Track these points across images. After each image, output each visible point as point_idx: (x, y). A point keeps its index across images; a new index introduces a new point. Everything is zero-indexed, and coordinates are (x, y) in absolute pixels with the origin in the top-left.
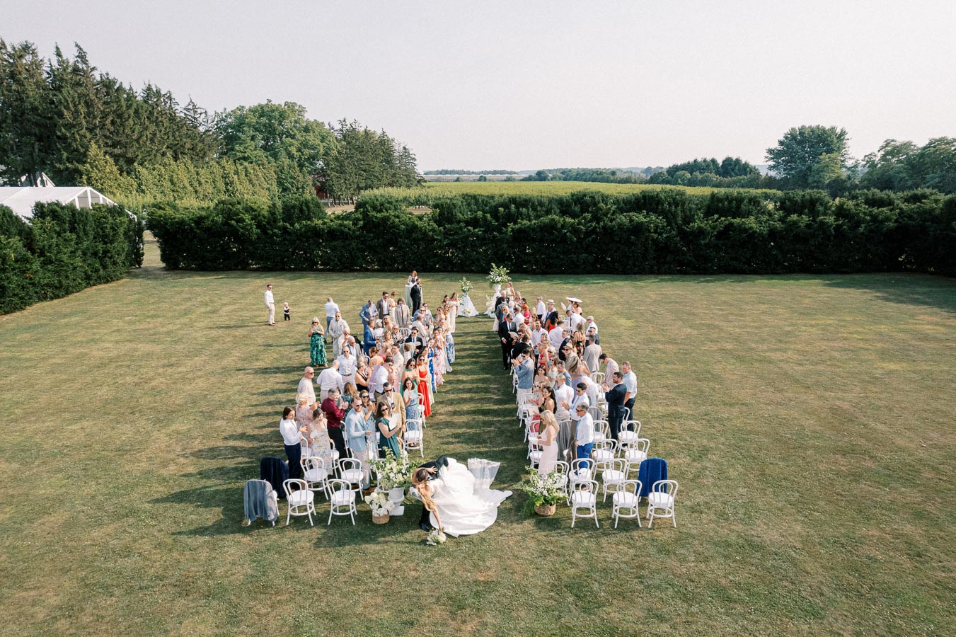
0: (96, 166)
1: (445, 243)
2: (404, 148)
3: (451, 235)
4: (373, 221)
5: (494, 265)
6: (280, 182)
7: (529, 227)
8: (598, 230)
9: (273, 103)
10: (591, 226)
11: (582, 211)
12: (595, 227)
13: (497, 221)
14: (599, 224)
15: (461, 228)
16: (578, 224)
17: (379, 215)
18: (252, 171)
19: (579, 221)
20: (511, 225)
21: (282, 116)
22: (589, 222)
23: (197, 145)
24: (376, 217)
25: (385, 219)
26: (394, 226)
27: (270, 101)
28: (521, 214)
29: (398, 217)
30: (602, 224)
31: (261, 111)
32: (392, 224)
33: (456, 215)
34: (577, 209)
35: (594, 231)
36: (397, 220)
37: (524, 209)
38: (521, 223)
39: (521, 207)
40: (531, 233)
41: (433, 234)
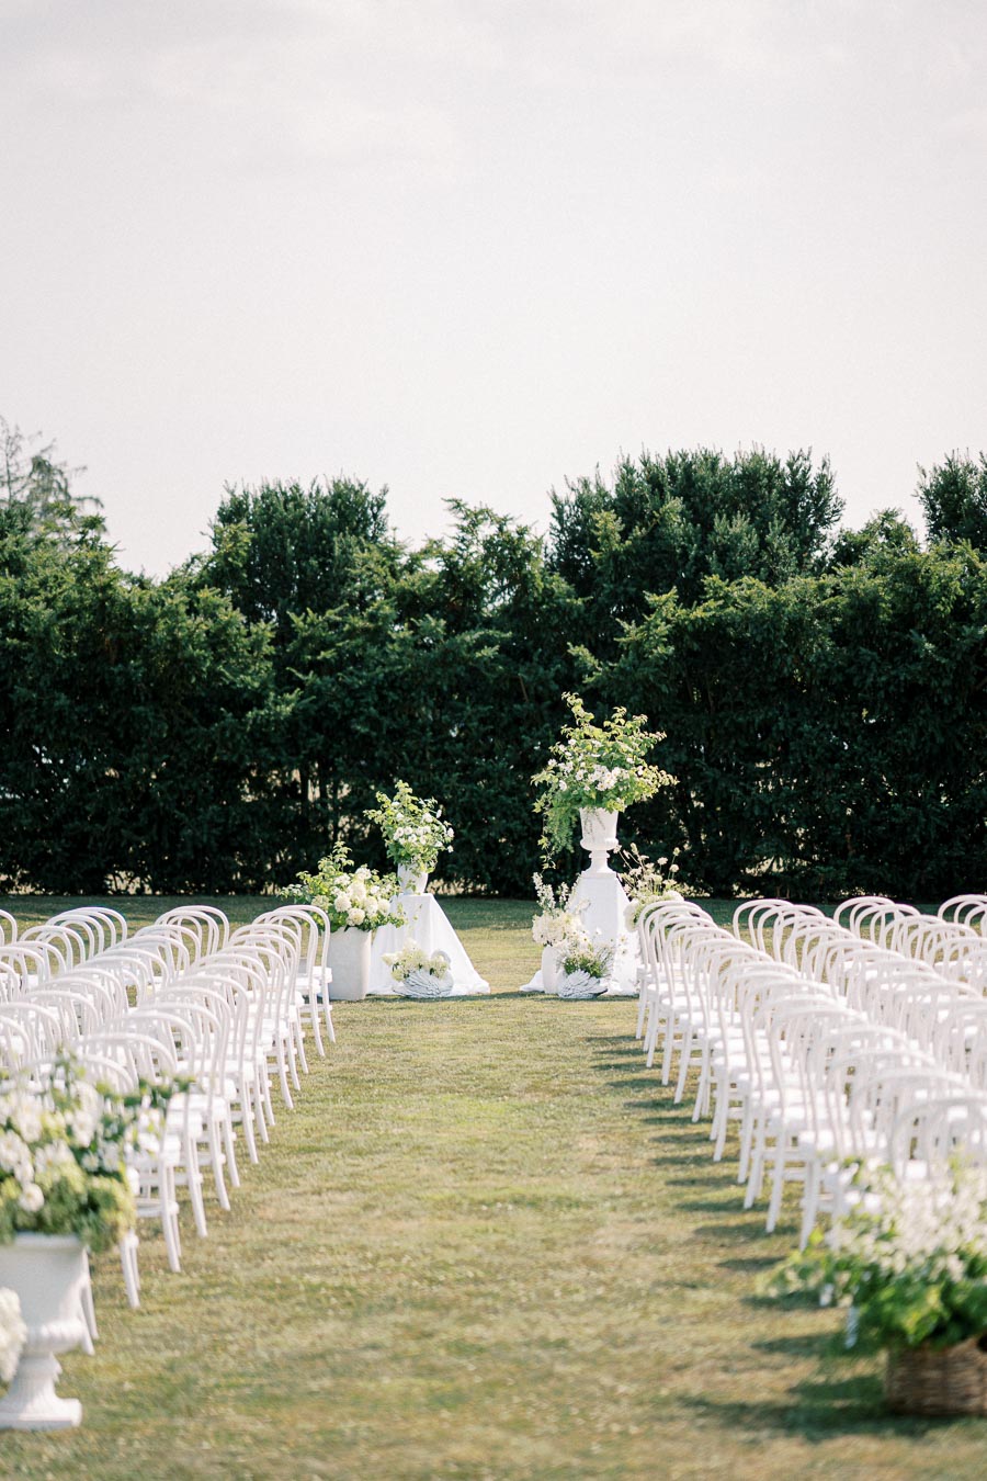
2: (39, 464)
5: (576, 704)
13: (581, 593)
15: (377, 635)
20: (665, 602)
28: (723, 553)
33: (350, 563)
37: (740, 524)
38: (726, 597)
39: (721, 517)
40: (780, 651)
41: (217, 660)
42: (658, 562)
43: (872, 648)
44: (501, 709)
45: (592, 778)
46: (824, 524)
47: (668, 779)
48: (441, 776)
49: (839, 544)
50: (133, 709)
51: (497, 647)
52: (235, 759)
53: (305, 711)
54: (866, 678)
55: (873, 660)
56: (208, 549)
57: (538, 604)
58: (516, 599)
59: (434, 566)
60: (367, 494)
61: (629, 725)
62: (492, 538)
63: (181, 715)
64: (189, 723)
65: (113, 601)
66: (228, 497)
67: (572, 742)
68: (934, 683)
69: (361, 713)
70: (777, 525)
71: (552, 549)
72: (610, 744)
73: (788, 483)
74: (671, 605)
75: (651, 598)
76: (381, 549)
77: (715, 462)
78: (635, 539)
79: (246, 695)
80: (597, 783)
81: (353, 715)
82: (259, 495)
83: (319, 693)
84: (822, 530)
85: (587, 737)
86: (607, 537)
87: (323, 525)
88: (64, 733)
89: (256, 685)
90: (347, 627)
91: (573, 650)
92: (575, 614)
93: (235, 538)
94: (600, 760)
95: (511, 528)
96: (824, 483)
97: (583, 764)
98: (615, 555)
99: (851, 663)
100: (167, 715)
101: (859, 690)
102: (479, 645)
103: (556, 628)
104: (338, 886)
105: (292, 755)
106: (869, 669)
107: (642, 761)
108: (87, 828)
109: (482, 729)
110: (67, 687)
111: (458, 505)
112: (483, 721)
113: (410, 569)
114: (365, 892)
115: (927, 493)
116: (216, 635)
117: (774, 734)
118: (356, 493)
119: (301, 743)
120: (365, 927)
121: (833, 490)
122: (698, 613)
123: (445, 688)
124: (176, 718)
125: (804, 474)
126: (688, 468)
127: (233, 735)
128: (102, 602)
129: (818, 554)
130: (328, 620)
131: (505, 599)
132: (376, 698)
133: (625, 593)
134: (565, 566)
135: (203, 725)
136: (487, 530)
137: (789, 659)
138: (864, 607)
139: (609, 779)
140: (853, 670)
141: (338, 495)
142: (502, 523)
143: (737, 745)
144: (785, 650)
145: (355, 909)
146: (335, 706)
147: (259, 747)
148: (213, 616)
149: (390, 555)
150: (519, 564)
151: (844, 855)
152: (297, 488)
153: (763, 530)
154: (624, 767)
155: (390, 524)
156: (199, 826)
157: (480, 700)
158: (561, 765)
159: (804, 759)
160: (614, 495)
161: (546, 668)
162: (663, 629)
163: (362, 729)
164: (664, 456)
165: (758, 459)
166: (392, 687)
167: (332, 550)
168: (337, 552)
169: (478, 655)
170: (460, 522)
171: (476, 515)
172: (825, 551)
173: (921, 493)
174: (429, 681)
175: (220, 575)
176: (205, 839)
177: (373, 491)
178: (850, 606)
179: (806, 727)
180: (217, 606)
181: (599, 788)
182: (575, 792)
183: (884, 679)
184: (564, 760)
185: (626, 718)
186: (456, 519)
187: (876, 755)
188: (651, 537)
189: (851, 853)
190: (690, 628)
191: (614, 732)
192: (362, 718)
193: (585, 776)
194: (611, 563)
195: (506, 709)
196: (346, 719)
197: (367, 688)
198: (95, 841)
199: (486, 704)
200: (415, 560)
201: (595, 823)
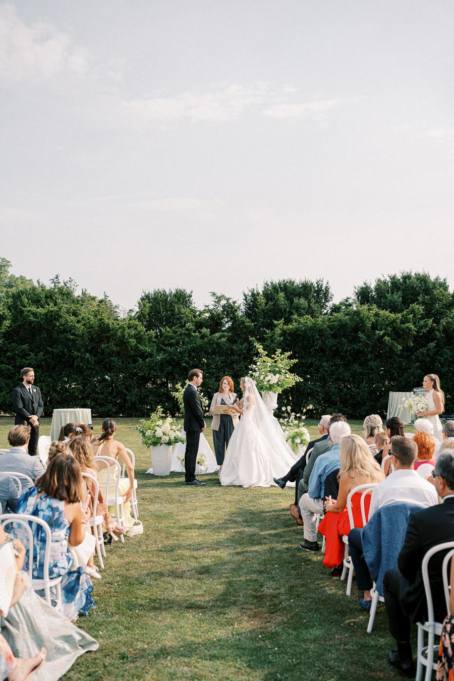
1: (159, 358)
3: (171, 345)
4: (31, 322)
5: (260, 347)
7: (311, 329)
8: (437, 333)
10: (426, 325)
11: (406, 302)
12: (432, 330)
13: (253, 321)
14: (438, 323)
15: (189, 335)
16: (403, 322)
17: (41, 310)
19: (403, 316)
20: (280, 323)
22: (420, 319)
24: (35, 315)
25: (52, 317)
26: (67, 329)
28: (297, 309)
29: (75, 314)
30: (444, 322)
32: (64, 325)
33: (180, 313)
34: (397, 297)
35: (429, 336)
36: (73, 318)
37: (302, 301)
38: (299, 322)
39: (296, 299)
40: (316, 339)
41: (138, 343)
42: (277, 313)
43: (345, 338)
44: (228, 359)
45: (267, 379)
46: (327, 301)
47: (299, 379)
48: (209, 380)
49: (332, 308)
50: (111, 358)
51: (226, 338)
52: (143, 374)
53: (165, 359)
54: (343, 348)
55: (346, 342)
56: (137, 309)
57: (239, 325)
58: (232, 325)
59: (207, 315)
60: (186, 293)
61: (283, 356)
62: (225, 305)
63: (127, 361)
64: (129, 363)
65: (104, 324)
66: (143, 295)
67: (258, 364)
68: (366, 349)
69: (184, 359)
70: (313, 301)
71: (244, 310)
72: (274, 364)
73: (316, 289)
74: (282, 324)
75: (275, 322)
76: (190, 309)
77: (294, 282)
78: (270, 305)
79: (146, 354)
80: (269, 381)
81: (180, 360)
82: (153, 293)
83: (170, 353)
84: (327, 304)
85: (264, 362)
86: (261, 305)
87: (173, 302)
88: (89, 366)
89: (150, 350)
90: (179, 333)
91: (251, 339)
92: (251, 328)
93: (145, 306)
94: (270, 371)
95: (231, 301)
96: (327, 289)
97: (263, 373)
98: (263, 310)
99: (339, 343)
100: (122, 361)
101: (341, 352)
102: (220, 337)
103: (245, 333)
104: (158, 425)
105: (162, 373)
106: (345, 346)
107: (287, 372)
108: (97, 396)
109: (222, 365)
110: (90, 352)
111: (214, 294)
112: (222, 362)
113: (199, 316)
114: (170, 428)
115: (356, 294)
116: (137, 335)
117: (314, 366)
118: (183, 292)
119: (164, 369)
120: (169, 443)
121: (330, 291)
122: (291, 326)
123: (210, 351)
124: (125, 362)
125: (321, 286)
126: (285, 285)
127: (142, 367)
128: (100, 324)
129: (325, 311)
130: (173, 330)
131: (230, 324)
132: (188, 355)
133: (266, 322)
134: (248, 315)
135: (134, 363)
136: (223, 302)
137: (320, 342)
138: (343, 326)
139: (274, 379)
140: (339, 345)
141: (177, 293)
142: (228, 300)
143: (302, 370)
144: (318, 339)
145: (165, 436)
146: (175, 357)
147: (151, 370)
148: (136, 329)
149: (193, 311)
150: (234, 314)
151: (336, 404)
152: (164, 291)
153: (309, 302)
154: (280, 374)
155: (193, 301)
156: (132, 395)
157: (220, 356)
158: (254, 373)
159: (324, 374)
160: (261, 293)
161: (242, 345)
162: (279, 332)
163: (184, 365)
164: (277, 282)
165: (306, 283)
166: (193, 351)
167: (175, 309)
168: (176, 309)
169: (220, 340)
170: (214, 300)
171: (220, 298)
172: (328, 310)
173: (355, 294)
174: (205, 349)
175: (140, 317)
176: (134, 400)
177: (188, 292)
178: (339, 325)
179: (325, 363)
180: (137, 325)
181: (270, 383)
182: (260, 385)
183: (350, 348)
184: (255, 371)
185: (281, 354)
186: (213, 299)
187: (346, 373)
188: (274, 305)
189: (338, 404)
190: (288, 331)
191: (276, 359)
192: (184, 361)
193: (264, 378)
194: (262, 313)
195: (230, 358)
196: (179, 361)
197: (185, 352)
198: (100, 400)
199: (223, 356)
200: (201, 313)
201: (268, 398)
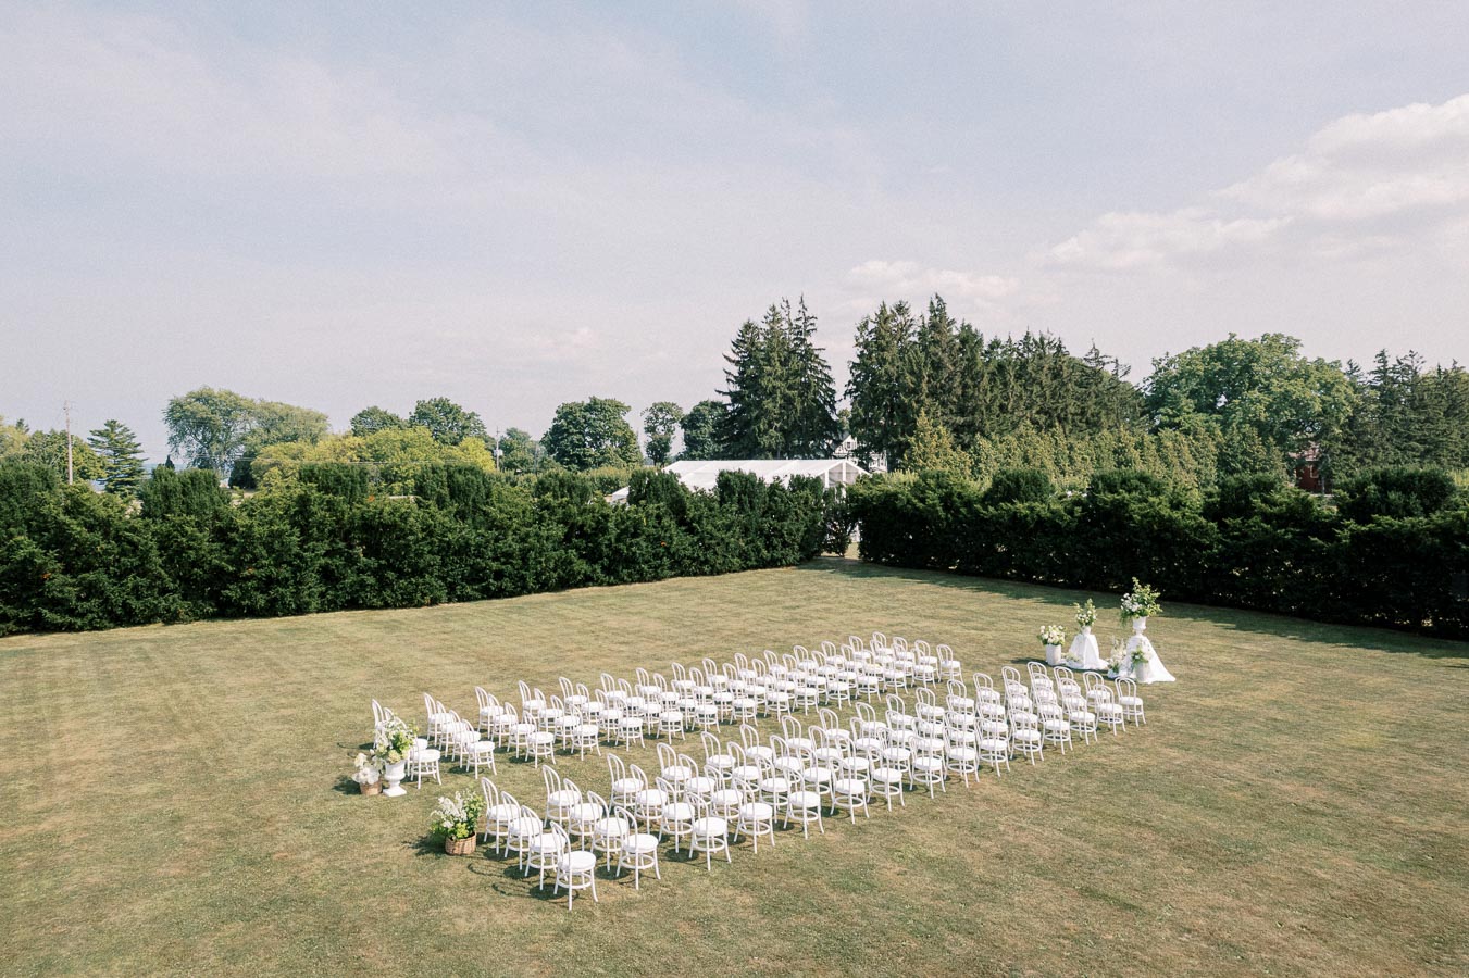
0: (922, 439)
5: (1135, 580)
6: (1225, 461)
9: (1238, 338)
18: (1170, 444)
21: (1251, 356)
23: (1089, 407)
27: (1233, 336)
31: (1217, 354)
